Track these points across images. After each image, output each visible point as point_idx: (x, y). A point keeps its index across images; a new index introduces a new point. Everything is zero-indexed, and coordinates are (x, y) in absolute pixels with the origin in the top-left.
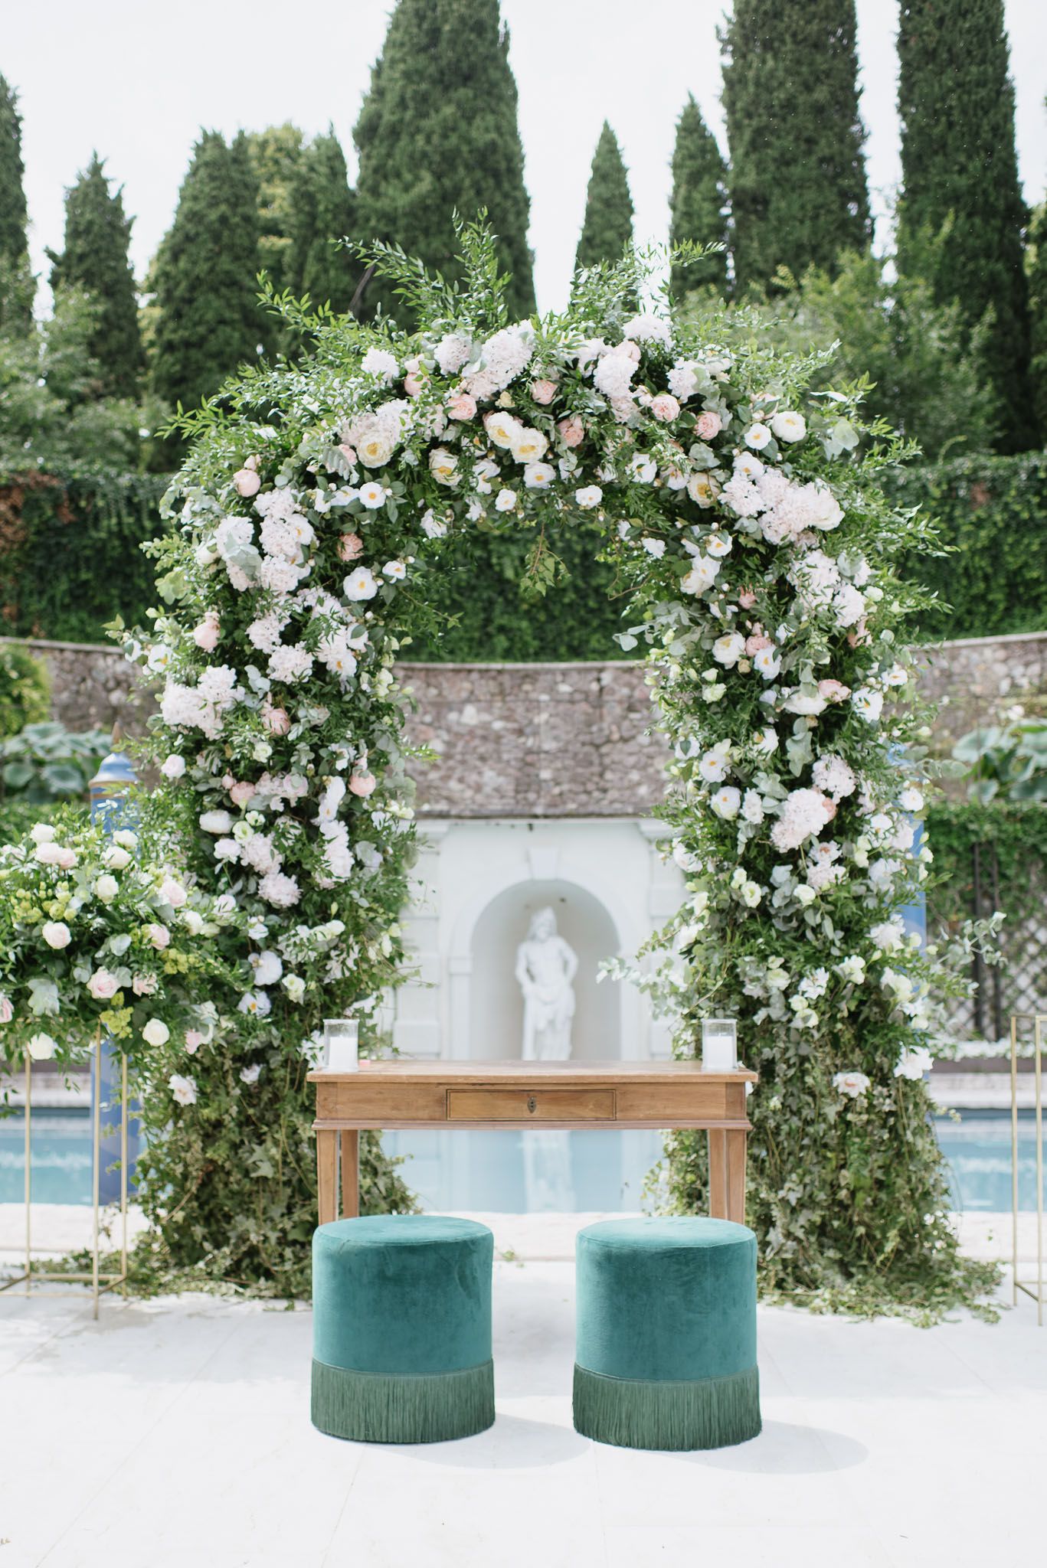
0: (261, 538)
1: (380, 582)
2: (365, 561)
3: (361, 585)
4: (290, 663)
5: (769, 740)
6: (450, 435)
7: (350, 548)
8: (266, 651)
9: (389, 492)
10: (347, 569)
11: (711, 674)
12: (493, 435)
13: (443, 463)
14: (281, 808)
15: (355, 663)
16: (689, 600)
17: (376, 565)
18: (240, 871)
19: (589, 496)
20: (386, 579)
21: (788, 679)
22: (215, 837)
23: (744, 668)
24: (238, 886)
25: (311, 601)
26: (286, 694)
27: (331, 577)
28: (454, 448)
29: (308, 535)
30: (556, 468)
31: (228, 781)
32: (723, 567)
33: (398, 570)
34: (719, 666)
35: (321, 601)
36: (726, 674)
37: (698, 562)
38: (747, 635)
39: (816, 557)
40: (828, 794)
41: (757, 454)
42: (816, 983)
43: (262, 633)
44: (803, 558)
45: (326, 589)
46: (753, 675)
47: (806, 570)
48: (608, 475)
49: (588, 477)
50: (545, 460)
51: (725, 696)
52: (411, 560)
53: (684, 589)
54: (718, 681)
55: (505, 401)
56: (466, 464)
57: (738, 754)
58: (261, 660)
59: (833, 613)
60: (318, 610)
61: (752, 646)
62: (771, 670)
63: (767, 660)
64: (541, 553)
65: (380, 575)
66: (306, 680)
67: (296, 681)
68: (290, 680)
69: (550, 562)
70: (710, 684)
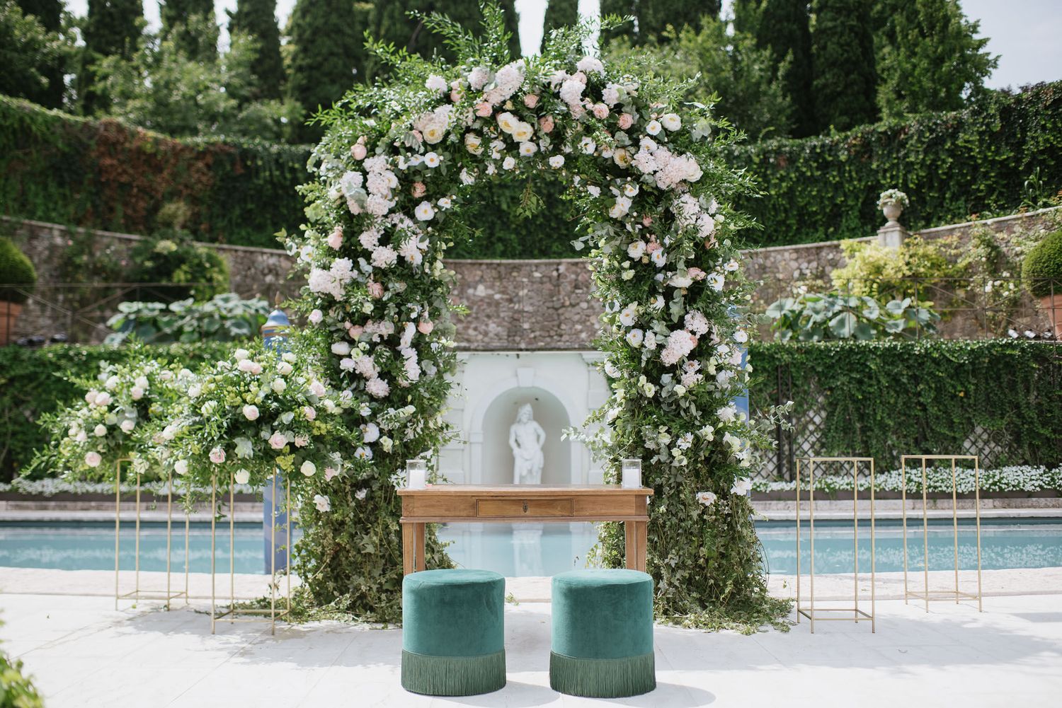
0: (367, 184)
1: (436, 210)
2: (427, 198)
3: (425, 212)
4: (384, 257)
5: (660, 302)
6: (477, 126)
7: (419, 191)
8: (370, 250)
9: (442, 158)
10: (417, 202)
11: (626, 264)
12: (502, 125)
13: (472, 141)
14: (378, 340)
15: (421, 257)
16: (614, 221)
17: (434, 201)
18: (355, 377)
19: (557, 161)
20: (440, 208)
21: (670, 267)
22: (340, 357)
23: (645, 260)
24: (354, 385)
25: (396, 221)
26: (381, 275)
27: (407, 206)
28: (479, 133)
29: (394, 182)
30: (538, 145)
31: (348, 325)
32: (633, 203)
33: (446, 203)
34: (631, 259)
35: (402, 221)
36: (635, 264)
37: (619, 200)
38: (647, 241)
39: (686, 197)
40: (693, 333)
41: (652, 137)
42: (686, 441)
43: (368, 239)
44: (679, 197)
45: (404, 214)
46: (651, 265)
47: (681, 204)
48: (568, 149)
49: (556, 151)
50: (531, 140)
51: (634, 276)
52: (454, 197)
53: (611, 215)
54: (630, 268)
55: (509, 106)
56: (486, 142)
57: (641, 310)
58: (367, 255)
59: (696, 229)
60: (400, 226)
61: (650, 248)
62: (661, 262)
63: (658, 256)
64: (529, 194)
65: (436, 206)
66: (393, 267)
67: (387, 267)
68: (384, 266)
69: (534, 199)
70: (625, 270)
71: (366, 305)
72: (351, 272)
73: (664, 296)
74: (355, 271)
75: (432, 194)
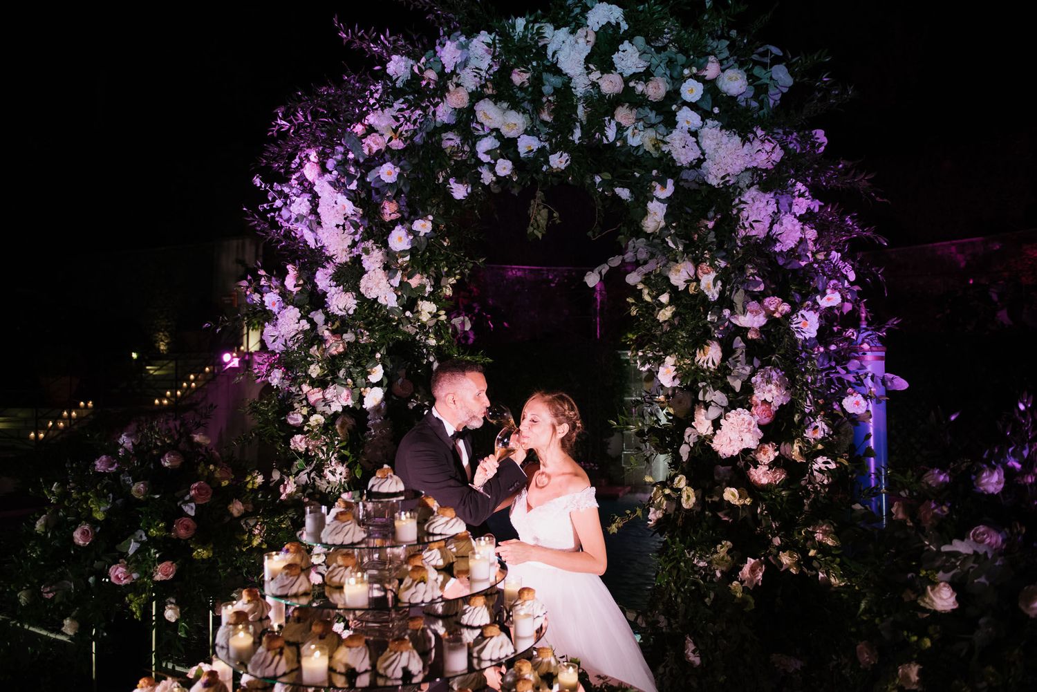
0: (318, 210)
1: (411, 237)
2: (401, 221)
3: (399, 240)
6: (454, 120)
7: (390, 210)
8: (325, 291)
9: (400, 170)
10: (389, 227)
11: (664, 298)
12: (484, 119)
13: (452, 142)
14: (340, 410)
15: (396, 298)
16: (649, 236)
17: (408, 224)
20: (415, 234)
21: (725, 301)
22: (293, 431)
23: (692, 290)
25: (362, 251)
26: (341, 325)
27: (378, 232)
28: (457, 130)
29: (349, 208)
30: (539, 139)
31: (305, 388)
32: (669, 208)
34: (674, 289)
35: (369, 251)
36: (678, 296)
37: (651, 205)
38: (697, 261)
39: (752, 194)
40: (766, 404)
41: (694, 106)
43: (323, 279)
44: (741, 195)
45: (374, 243)
46: (701, 297)
47: (743, 206)
51: (675, 314)
52: (433, 218)
53: (645, 229)
54: (670, 303)
55: (489, 89)
56: (470, 141)
58: (322, 298)
59: (771, 239)
60: (364, 260)
61: (700, 271)
62: (713, 294)
63: (709, 285)
64: (538, 205)
65: (410, 231)
66: (351, 312)
67: (344, 313)
68: (340, 313)
69: (544, 212)
70: (662, 306)
71: (312, 367)
72: (297, 325)
73: (721, 342)
74: (304, 322)
75: (406, 215)
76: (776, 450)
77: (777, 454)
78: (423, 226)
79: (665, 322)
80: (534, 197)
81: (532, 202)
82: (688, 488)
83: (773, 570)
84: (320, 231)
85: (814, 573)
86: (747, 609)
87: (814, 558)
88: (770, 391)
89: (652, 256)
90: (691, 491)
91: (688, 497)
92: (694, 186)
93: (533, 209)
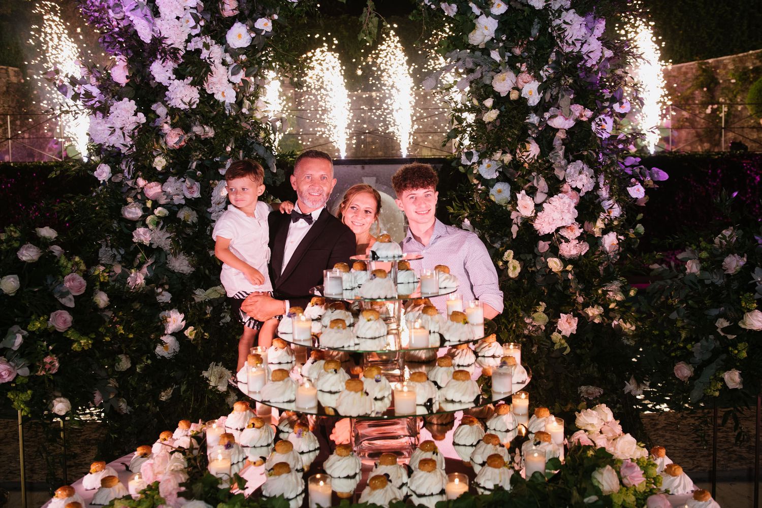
1: (253, 35)
2: (241, 18)
3: (239, 36)
7: (229, 7)
8: (165, 84)
10: (229, 23)
11: (489, 103)
14: (183, 202)
15: (234, 94)
16: (474, 48)
17: (250, 22)
18: (152, 251)
20: (258, 32)
22: (133, 224)
23: (514, 96)
25: (200, 46)
26: (182, 119)
31: (141, 182)
32: (501, 23)
33: (266, 24)
34: (496, 96)
35: (207, 46)
36: (500, 101)
37: (481, 21)
38: (517, 72)
39: (569, 16)
40: (577, 190)
43: (161, 71)
44: (559, 16)
45: (212, 38)
46: (522, 101)
47: (564, 26)
51: (499, 116)
52: (276, 17)
53: (471, 42)
54: (494, 107)
57: (508, 158)
58: (160, 91)
60: (205, 54)
61: (520, 81)
62: (534, 99)
63: (531, 91)
64: (370, 14)
65: (252, 29)
66: (194, 106)
67: (187, 107)
68: (183, 107)
69: (375, 20)
70: (487, 109)
71: (157, 160)
72: (135, 117)
73: (537, 140)
74: (141, 115)
75: (247, 12)
76: (580, 228)
77: (581, 230)
78: (264, 24)
79: (490, 123)
80: (367, 6)
81: (365, 9)
82: (514, 261)
83: (583, 321)
84: (158, 22)
85: (610, 321)
86: (565, 353)
87: (613, 309)
88: (581, 180)
89: (477, 65)
90: (517, 263)
91: (515, 268)
92: (519, 6)
93: (366, 16)
